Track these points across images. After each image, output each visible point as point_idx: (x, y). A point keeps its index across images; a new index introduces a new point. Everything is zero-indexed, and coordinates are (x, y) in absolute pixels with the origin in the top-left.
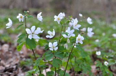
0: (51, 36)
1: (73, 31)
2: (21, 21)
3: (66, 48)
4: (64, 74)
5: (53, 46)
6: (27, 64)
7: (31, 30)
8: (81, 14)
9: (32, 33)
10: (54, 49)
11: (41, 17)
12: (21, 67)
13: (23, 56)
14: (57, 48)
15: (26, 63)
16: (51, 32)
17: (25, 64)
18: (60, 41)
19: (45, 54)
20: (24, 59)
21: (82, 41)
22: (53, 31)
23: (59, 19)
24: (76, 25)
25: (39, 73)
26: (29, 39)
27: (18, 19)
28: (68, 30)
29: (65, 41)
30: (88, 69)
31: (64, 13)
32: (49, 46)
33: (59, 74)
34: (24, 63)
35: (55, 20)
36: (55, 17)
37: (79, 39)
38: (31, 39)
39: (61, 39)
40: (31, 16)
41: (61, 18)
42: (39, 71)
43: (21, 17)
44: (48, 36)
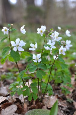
0: (34, 48)
1: (54, 43)
2: (6, 34)
3: (48, 59)
4: (47, 86)
5: (37, 58)
6: (8, 78)
7: (15, 43)
8: (60, 27)
9: (17, 46)
10: (37, 61)
11: (24, 30)
12: (2, 81)
13: (3, 71)
14: (41, 60)
15: (7, 76)
16: (34, 45)
17: (7, 78)
18: (43, 53)
19: (29, 66)
20: (5, 73)
21: (65, 52)
22: (35, 43)
23: (41, 32)
24: (57, 38)
25: (22, 85)
26: (14, 51)
27: (3, 32)
28: (49, 42)
29: (47, 53)
30: (68, 81)
31: (45, 26)
32: (33, 58)
33: (41, 86)
34: (5, 77)
35: (38, 33)
36: (38, 29)
37: (62, 51)
38: (16, 51)
39: (43, 51)
40: (14, 29)
41: (44, 30)
42: (22, 83)
43: (6, 30)
44: (31, 48)
